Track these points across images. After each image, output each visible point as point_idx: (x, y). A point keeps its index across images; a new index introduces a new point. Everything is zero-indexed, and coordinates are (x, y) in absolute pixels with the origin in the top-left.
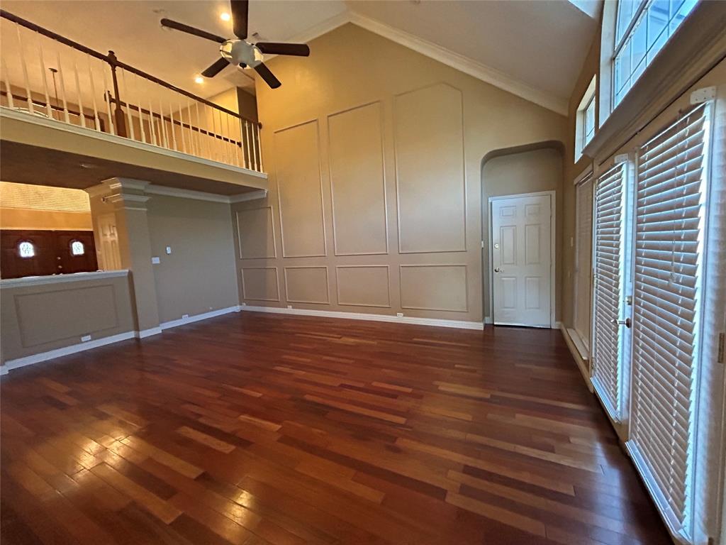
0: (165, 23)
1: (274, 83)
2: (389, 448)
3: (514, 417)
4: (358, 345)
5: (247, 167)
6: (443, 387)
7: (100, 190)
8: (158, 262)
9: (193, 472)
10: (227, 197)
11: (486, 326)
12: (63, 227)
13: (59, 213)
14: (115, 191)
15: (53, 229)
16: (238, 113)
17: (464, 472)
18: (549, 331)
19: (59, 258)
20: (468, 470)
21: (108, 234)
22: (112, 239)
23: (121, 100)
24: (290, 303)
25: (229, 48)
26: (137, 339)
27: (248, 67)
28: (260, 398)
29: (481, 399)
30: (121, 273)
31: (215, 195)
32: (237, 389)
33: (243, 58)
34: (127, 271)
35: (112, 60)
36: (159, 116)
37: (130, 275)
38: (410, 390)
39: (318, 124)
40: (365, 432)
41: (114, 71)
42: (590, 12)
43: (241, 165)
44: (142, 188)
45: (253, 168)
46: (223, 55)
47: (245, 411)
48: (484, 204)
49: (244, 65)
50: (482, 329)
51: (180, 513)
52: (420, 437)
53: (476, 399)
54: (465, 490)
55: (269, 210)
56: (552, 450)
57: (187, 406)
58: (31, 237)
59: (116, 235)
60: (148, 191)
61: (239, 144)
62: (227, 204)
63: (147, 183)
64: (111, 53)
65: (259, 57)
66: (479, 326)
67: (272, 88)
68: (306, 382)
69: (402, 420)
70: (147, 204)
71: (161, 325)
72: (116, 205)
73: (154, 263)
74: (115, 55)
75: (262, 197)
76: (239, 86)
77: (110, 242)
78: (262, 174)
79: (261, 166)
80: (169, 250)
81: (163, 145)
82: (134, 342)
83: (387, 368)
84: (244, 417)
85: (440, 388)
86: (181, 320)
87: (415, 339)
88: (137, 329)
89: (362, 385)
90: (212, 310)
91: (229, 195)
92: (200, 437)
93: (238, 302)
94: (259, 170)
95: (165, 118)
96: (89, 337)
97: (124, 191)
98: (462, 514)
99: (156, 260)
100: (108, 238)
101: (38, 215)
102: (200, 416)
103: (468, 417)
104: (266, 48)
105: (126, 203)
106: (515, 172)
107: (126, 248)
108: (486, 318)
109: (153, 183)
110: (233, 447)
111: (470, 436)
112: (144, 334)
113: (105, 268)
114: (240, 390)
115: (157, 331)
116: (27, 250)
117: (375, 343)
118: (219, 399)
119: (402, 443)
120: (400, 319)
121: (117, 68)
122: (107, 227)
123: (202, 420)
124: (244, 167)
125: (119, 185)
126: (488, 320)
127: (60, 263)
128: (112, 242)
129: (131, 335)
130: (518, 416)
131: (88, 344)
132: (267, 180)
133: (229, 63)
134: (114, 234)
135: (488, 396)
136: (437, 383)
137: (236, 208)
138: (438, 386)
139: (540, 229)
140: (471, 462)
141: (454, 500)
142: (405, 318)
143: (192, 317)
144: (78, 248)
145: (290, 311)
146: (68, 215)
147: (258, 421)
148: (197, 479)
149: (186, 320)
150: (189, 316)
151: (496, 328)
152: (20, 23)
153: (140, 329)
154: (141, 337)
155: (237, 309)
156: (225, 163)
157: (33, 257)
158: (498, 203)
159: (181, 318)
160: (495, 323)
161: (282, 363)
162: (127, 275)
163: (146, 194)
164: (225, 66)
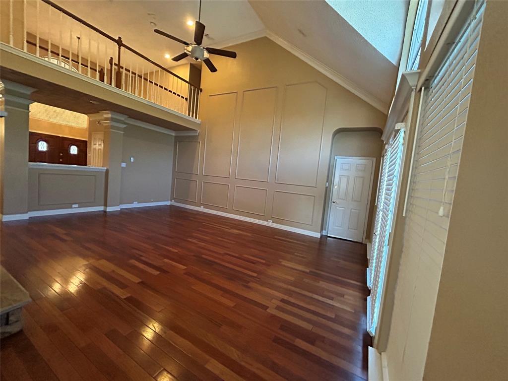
0: (156, 31)
1: (213, 69)
2: (244, 286)
3: (319, 282)
4: (240, 235)
5: (189, 115)
6: (284, 263)
7: (96, 117)
8: (125, 166)
9: (137, 280)
10: (174, 132)
11: (322, 236)
12: (66, 135)
13: (66, 126)
14: (106, 119)
15: (61, 136)
16: (188, 81)
17: (281, 301)
18: (361, 244)
19: (61, 154)
20: (283, 301)
21: (98, 144)
22: (100, 147)
23: (121, 65)
24: (202, 204)
25: (190, 48)
26: (105, 212)
27: (199, 60)
28: (177, 252)
29: (304, 272)
30: (101, 169)
31: (166, 129)
32: (163, 246)
33: (197, 55)
34: (106, 168)
35: (119, 42)
36: (135, 74)
37: (107, 171)
38: (264, 261)
39: (237, 95)
40: (233, 276)
41: (119, 49)
42: (394, 62)
43: (185, 113)
44: (123, 119)
45: (193, 116)
46: (186, 51)
47: (167, 257)
48: (332, 159)
49: (197, 59)
50: (319, 237)
51: (129, 295)
52: (263, 284)
53: (301, 271)
54: (278, 308)
55: (198, 143)
56: (332, 299)
57: (135, 251)
58: (47, 138)
59: (102, 145)
60: (127, 121)
61: (186, 99)
62: (173, 136)
63: (127, 116)
64: (120, 38)
65: (206, 55)
66: (318, 235)
67: (212, 71)
68: (204, 249)
69: (255, 275)
70: (124, 129)
71: (120, 205)
72: (106, 127)
73: (122, 166)
74: (122, 39)
75: (195, 135)
76: (192, 62)
77: (97, 150)
78: (198, 121)
79: (198, 115)
80: (132, 160)
81: (134, 94)
82: (103, 213)
83: (254, 249)
84: (166, 260)
85: (283, 263)
86: (132, 205)
87: (276, 237)
88: (106, 205)
89: (237, 255)
90: (152, 202)
91: (174, 130)
92: (142, 266)
93: (170, 199)
94: (196, 118)
95: (138, 76)
96: (77, 206)
97: (112, 119)
98: (273, 317)
99: (124, 165)
100: (97, 146)
101: (53, 125)
102: (141, 256)
103: (293, 279)
104: (211, 51)
105: (112, 127)
106: (354, 142)
107: (107, 154)
108: (324, 231)
109: (130, 117)
110: (158, 273)
111: (290, 287)
112: (109, 209)
113: (92, 165)
114: (166, 247)
115: (117, 208)
116: (43, 146)
117: (250, 235)
118: (153, 250)
119: (251, 284)
120: (270, 224)
121: (122, 47)
122: (98, 140)
123: (143, 258)
124: (187, 115)
125: (110, 116)
126: (324, 233)
127: (61, 157)
128: (99, 149)
129: (101, 208)
130: (321, 282)
131: (76, 210)
132: (200, 124)
133: (188, 56)
134: (101, 144)
135: (308, 271)
136: (281, 260)
137: (178, 140)
138: (281, 262)
139: (363, 181)
140: (286, 297)
141: (272, 311)
142: (273, 224)
143: (139, 204)
144: (74, 150)
145: (202, 209)
146: (71, 128)
147: (174, 263)
148: (139, 283)
149: (135, 205)
150: (138, 203)
151: (328, 238)
152: (73, 18)
153: (108, 205)
154: (107, 211)
155: (168, 203)
156: (175, 111)
157: (46, 151)
158: (340, 160)
159: (133, 203)
160: (328, 235)
161: (192, 237)
162: (105, 171)
163: (125, 123)
164: (186, 56)
